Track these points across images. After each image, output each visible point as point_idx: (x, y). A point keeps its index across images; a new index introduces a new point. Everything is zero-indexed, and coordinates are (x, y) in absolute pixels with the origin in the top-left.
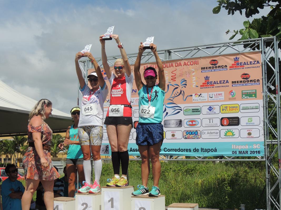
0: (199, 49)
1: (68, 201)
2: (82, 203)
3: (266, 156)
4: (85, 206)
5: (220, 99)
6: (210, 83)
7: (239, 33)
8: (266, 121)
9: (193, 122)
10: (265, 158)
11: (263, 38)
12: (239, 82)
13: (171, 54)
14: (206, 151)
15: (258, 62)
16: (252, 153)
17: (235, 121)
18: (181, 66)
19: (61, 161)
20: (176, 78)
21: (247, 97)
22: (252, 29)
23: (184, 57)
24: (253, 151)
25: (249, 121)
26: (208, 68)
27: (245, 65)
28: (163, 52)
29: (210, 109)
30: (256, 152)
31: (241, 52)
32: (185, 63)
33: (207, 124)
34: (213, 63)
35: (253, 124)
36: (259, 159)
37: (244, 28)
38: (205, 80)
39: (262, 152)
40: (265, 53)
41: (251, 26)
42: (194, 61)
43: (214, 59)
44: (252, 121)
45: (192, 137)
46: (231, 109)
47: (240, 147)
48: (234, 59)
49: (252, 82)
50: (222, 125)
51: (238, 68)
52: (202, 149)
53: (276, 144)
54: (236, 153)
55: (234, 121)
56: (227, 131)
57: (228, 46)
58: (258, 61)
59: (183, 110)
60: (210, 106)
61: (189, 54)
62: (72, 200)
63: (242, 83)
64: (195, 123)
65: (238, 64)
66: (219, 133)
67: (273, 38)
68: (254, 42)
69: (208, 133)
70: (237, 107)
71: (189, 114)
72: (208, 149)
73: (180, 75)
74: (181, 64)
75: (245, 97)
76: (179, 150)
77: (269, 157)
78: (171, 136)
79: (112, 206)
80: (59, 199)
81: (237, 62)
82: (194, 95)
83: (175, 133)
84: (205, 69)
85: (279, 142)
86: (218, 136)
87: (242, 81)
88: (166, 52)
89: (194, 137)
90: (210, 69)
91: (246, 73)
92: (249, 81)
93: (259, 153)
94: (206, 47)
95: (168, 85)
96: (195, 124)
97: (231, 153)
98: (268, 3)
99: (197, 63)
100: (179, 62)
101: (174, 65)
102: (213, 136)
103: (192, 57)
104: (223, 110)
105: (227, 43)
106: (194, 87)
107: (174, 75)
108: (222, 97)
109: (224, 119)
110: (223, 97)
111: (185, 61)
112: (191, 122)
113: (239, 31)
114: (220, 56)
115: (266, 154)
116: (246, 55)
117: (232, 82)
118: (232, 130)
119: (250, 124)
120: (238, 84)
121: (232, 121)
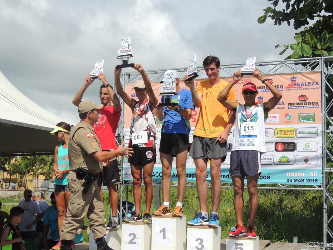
2: (129, 233)
3: (324, 185)
5: (275, 122)
7: (289, 47)
8: (324, 147)
11: (323, 57)
12: (296, 104)
15: (317, 83)
17: (291, 146)
21: (304, 121)
22: (304, 44)
24: (310, 180)
25: (306, 146)
26: (262, 87)
27: (302, 86)
30: (313, 180)
35: (310, 150)
36: (316, 188)
38: (258, 100)
39: (319, 180)
40: (325, 73)
42: (246, 79)
43: (269, 78)
44: (309, 147)
47: (296, 175)
48: (291, 79)
49: (310, 104)
50: (276, 150)
51: (296, 89)
55: (289, 146)
56: (282, 157)
57: (284, 64)
58: (317, 82)
59: (233, 133)
63: (299, 105)
65: (295, 84)
66: (272, 159)
68: (313, 61)
70: (293, 131)
75: (302, 121)
79: (164, 237)
81: (294, 82)
86: (271, 162)
87: (299, 103)
90: (264, 89)
91: (303, 94)
92: (306, 103)
93: (316, 181)
94: (259, 64)
97: (286, 181)
102: (266, 161)
105: (283, 61)
108: (277, 120)
109: (278, 143)
110: (278, 120)
114: (275, 74)
115: (324, 183)
116: (305, 75)
117: (289, 104)
118: (287, 156)
119: (307, 150)
120: (295, 106)
121: (287, 146)
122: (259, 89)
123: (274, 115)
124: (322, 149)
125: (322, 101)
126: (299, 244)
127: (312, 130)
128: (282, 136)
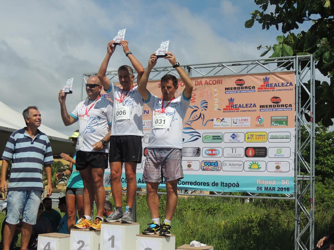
0: (223, 66)
1: (62, 238)
2: (78, 240)
3: (296, 194)
4: (81, 244)
6: (234, 107)
7: (272, 49)
8: (297, 153)
9: (213, 151)
10: (295, 197)
11: (298, 56)
12: (268, 107)
13: (191, 71)
14: (226, 186)
15: (291, 84)
16: (280, 190)
17: (262, 151)
18: (202, 85)
19: (61, 194)
20: (195, 99)
21: (277, 124)
22: (286, 44)
23: (205, 74)
24: (281, 188)
25: (278, 152)
26: (233, 88)
29: (234, 136)
31: (272, 72)
32: (206, 81)
33: (229, 154)
34: (239, 82)
35: (282, 157)
36: (287, 197)
37: (277, 43)
38: (229, 102)
39: (292, 189)
40: (299, 73)
41: (286, 41)
42: (217, 79)
43: (241, 78)
45: (211, 169)
46: (257, 137)
47: (267, 182)
48: (264, 79)
49: (283, 107)
50: (247, 156)
51: (268, 90)
52: (222, 183)
53: (308, 180)
54: (261, 189)
55: (260, 151)
56: (252, 163)
57: (258, 64)
59: (202, 137)
60: (233, 133)
61: (211, 71)
62: (67, 237)
63: (271, 107)
64: (216, 152)
65: (268, 85)
66: (242, 165)
67: (310, 57)
68: (287, 61)
69: (230, 165)
70: (264, 135)
71: (209, 141)
72: (229, 184)
73: (200, 96)
74: (202, 83)
75: (275, 125)
76: (195, 184)
77: (300, 195)
78: (187, 166)
79: (113, 246)
80: (51, 236)
81: (267, 83)
82: (215, 119)
83: (191, 164)
84: (229, 90)
85: (311, 178)
86: (241, 168)
87: (272, 105)
88: (185, 68)
89: (213, 168)
90: (235, 90)
91: (276, 96)
92: (279, 105)
93: (288, 190)
94: (232, 64)
96: (215, 153)
97: (256, 189)
98: (308, 17)
99: (220, 82)
100: (200, 80)
102: (236, 168)
103: (215, 75)
104: (248, 138)
105: (256, 60)
106: (216, 110)
107: (194, 95)
108: (248, 124)
109: (249, 148)
110: (249, 124)
111: (206, 79)
112: (211, 151)
113: (273, 47)
115: (296, 192)
116: (278, 75)
117: (260, 106)
118: (258, 163)
119: (279, 155)
120: (267, 108)
121: (258, 151)
122: (230, 90)
123: (245, 118)
124: (295, 155)
127: (284, 134)
128: (254, 140)
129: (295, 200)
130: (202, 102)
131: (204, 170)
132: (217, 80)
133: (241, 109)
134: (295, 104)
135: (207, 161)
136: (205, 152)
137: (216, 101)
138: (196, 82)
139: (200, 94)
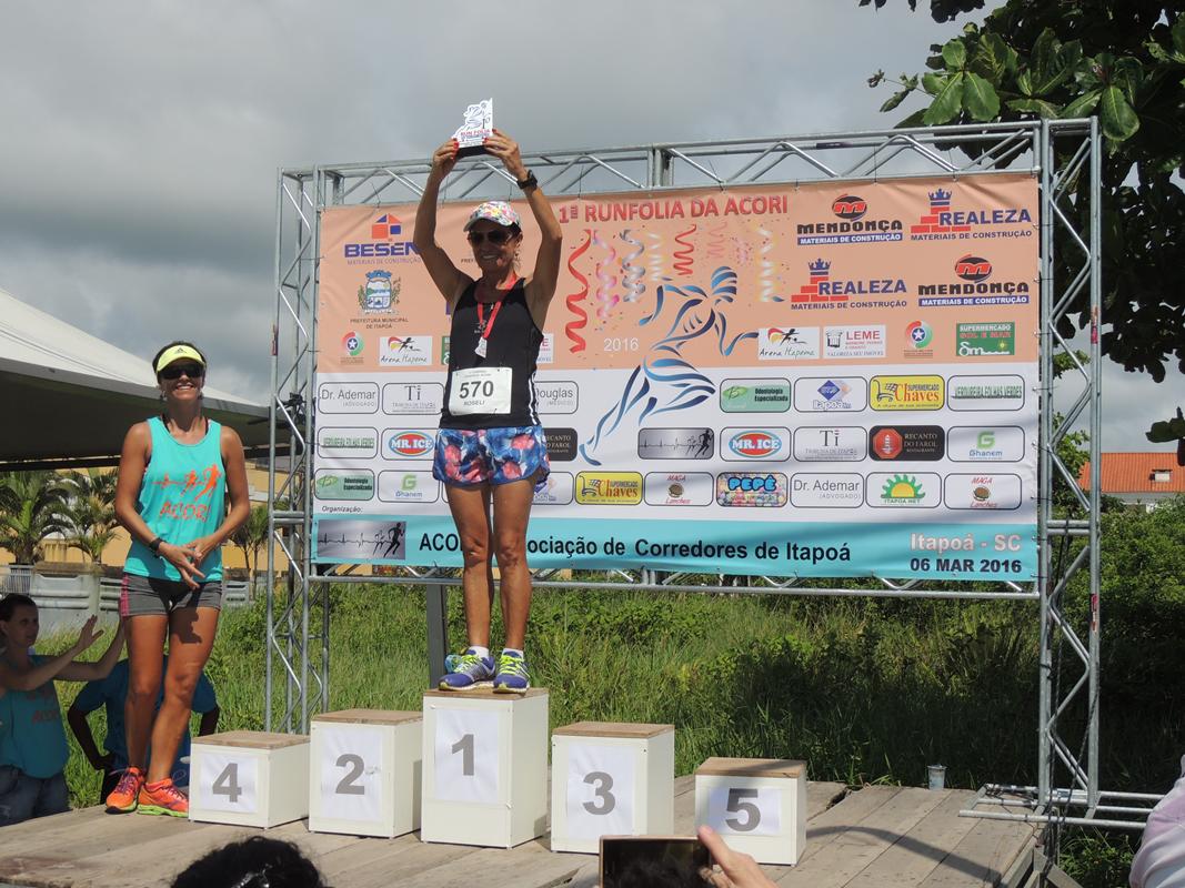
0: (785, 148)
2: (339, 755)
3: (1045, 581)
4: (351, 766)
5: (870, 353)
6: (830, 290)
7: (920, 86)
8: (1046, 445)
9: (760, 441)
10: (1040, 590)
11: (1048, 122)
12: (948, 291)
13: (671, 164)
14: (805, 556)
15: (1025, 215)
16: (989, 568)
17: (928, 441)
18: (717, 214)
20: (692, 262)
21: (976, 350)
22: (975, 74)
23: (728, 178)
24: (993, 562)
25: (983, 443)
26: (826, 227)
27: (972, 224)
28: (644, 154)
29: (829, 390)
30: (1006, 563)
31: (960, 172)
32: (731, 202)
33: (815, 451)
34: (847, 208)
35: (997, 457)
36: (1012, 590)
38: (812, 274)
39: (1028, 565)
41: (974, 63)
42: (767, 196)
43: (851, 192)
44: (991, 445)
45: (753, 500)
47: (944, 543)
48: (932, 197)
49: (999, 291)
50: (875, 456)
51: (947, 233)
52: (792, 546)
53: (1085, 536)
54: (925, 567)
55: (920, 440)
56: (894, 480)
57: (908, 142)
58: (1024, 211)
59: (717, 393)
60: (826, 381)
61: (749, 166)
62: (292, 744)
63: (959, 292)
64: (767, 444)
65: (946, 216)
66: (860, 487)
67: (1089, 124)
68: (1013, 135)
69: (817, 485)
70: (935, 387)
71: (743, 408)
72: (815, 550)
73: (709, 252)
74: (714, 207)
75: (970, 351)
76: (696, 551)
77: (1054, 585)
78: (667, 491)
79: (469, 769)
81: (939, 209)
82: (763, 332)
83: (681, 483)
84: (812, 232)
85: (1094, 528)
86: (856, 496)
87: (959, 286)
88: (654, 154)
89: (759, 498)
90: (833, 234)
91: (975, 255)
92: (985, 286)
93: (1016, 568)
94: (815, 143)
95: (660, 290)
96: (766, 447)
97: (908, 567)
99: (781, 206)
100: (709, 196)
101: (687, 208)
102: (837, 496)
103: (756, 182)
104: (879, 396)
105: (901, 133)
106: (766, 300)
107: (687, 248)
108: (880, 348)
109: (882, 431)
110: (882, 348)
111: (731, 195)
112: (750, 441)
113: (923, 81)
114: (875, 181)
115: (1044, 574)
116: (981, 185)
117: (921, 288)
118: (914, 478)
119: (984, 454)
120: (944, 296)
121: (915, 441)
122: (815, 234)
123: (867, 329)
124: (1040, 452)
125: (1041, 280)
126: (949, 791)
127: (1002, 384)
128: (898, 403)
129: (1039, 601)
130: (716, 272)
131: (727, 504)
132: (771, 198)
133: (854, 298)
134: (1040, 283)
135: (738, 476)
136: (731, 443)
137: (765, 269)
138: (693, 203)
139: (709, 245)
